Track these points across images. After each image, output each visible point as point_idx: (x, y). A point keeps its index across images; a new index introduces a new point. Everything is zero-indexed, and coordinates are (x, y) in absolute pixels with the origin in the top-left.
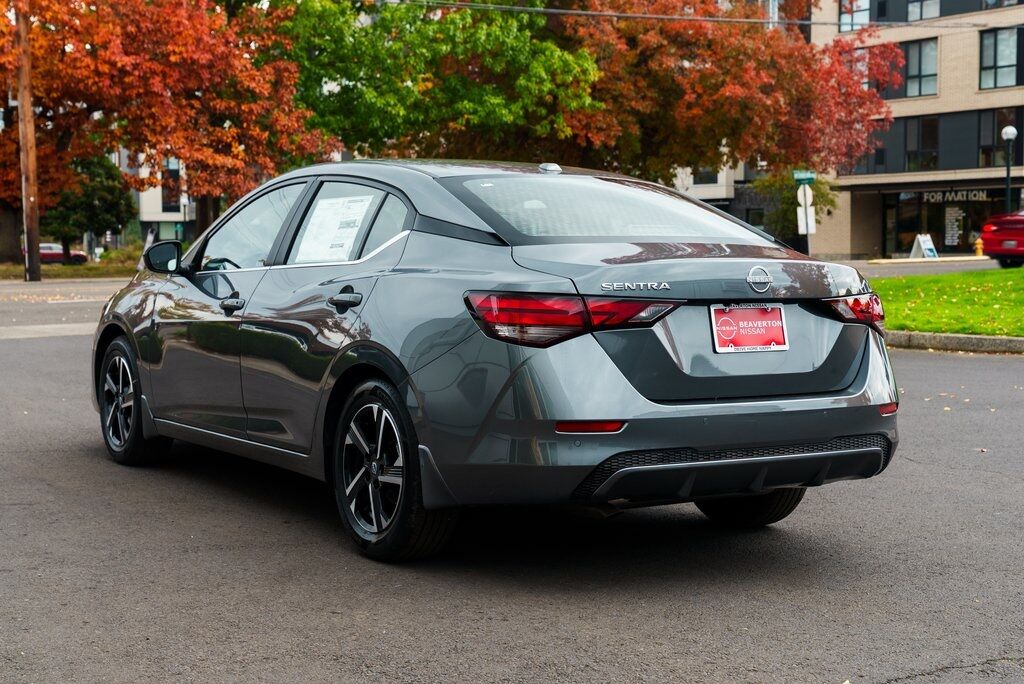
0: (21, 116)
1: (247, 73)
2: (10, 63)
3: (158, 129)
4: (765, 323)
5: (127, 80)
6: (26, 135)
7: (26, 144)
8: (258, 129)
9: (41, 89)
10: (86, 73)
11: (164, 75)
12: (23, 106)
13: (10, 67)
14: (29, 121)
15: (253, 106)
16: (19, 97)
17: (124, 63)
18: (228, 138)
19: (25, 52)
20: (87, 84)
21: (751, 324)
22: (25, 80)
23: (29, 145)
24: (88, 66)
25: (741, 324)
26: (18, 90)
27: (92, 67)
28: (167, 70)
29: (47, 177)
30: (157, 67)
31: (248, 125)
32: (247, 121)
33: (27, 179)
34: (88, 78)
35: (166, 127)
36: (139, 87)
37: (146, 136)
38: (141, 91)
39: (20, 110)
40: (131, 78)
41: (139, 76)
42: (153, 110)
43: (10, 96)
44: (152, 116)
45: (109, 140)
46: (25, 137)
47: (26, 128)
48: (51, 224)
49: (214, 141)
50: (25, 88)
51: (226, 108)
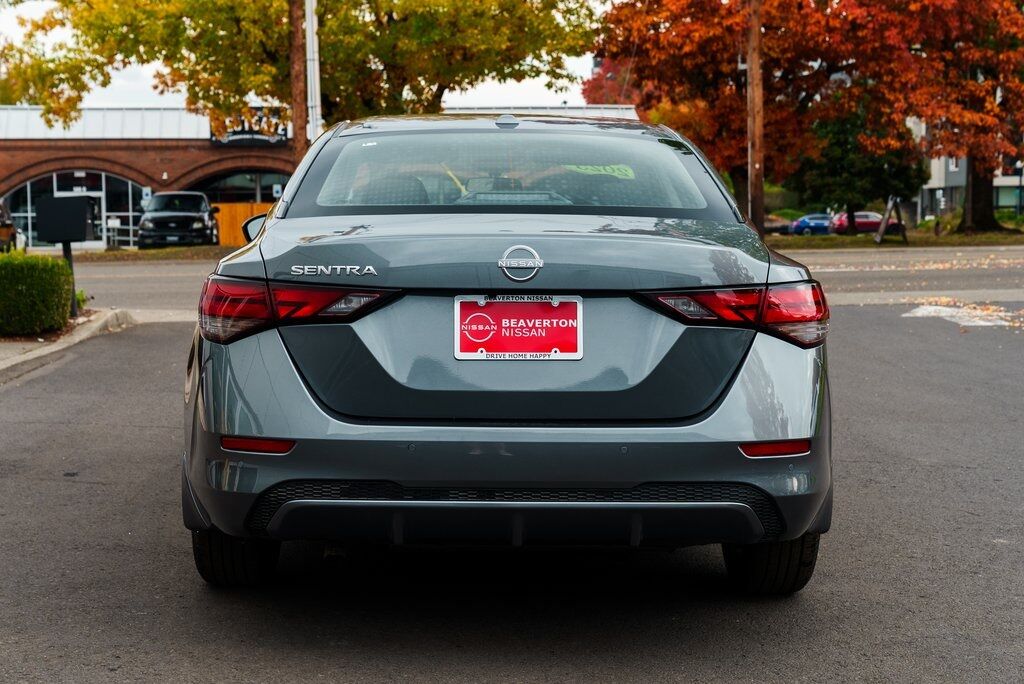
0: (749, 80)
1: (1008, 18)
2: (737, 24)
3: (897, 85)
4: (546, 323)
5: (860, 34)
6: (754, 99)
7: (753, 109)
8: (1017, 81)
9: (777, 50)
10: (816, 29)
11: (903, 25)
12: (751, 69)
13: (738, 28)
14: (757, 85)
15: (1012, 54)
16: (748, 60)
17: (855, 16)
18: (981, 91)
19: (755, 12)
20: (817, 42)
21: (522, 322)
22: (754, 42)
23: (757, 109)
24: (819, 22)
25: (505, 322)
26: (747, 53)
27: (823, 23)
28: (907, 20)
29: (785, 142)
30: (897, 17)
31: (1005, 77)
32: (1003, 71)
33: (753, 145)
34: (819, 34)
35: (907, 83)
36: (875, 41)
37: (883, 94)
38: (877, 45)
39: (748, 74)
40: (865, 31)
41: (874, 28)
42: (892, 65)
43: (739, 60)
44: (891, 72)
45: (846, 100)
46: (753, 101)
47: (753, 91)
48: (835, 191)
49: (966, 96)
50: (754, 49)
51: (982, 58)
